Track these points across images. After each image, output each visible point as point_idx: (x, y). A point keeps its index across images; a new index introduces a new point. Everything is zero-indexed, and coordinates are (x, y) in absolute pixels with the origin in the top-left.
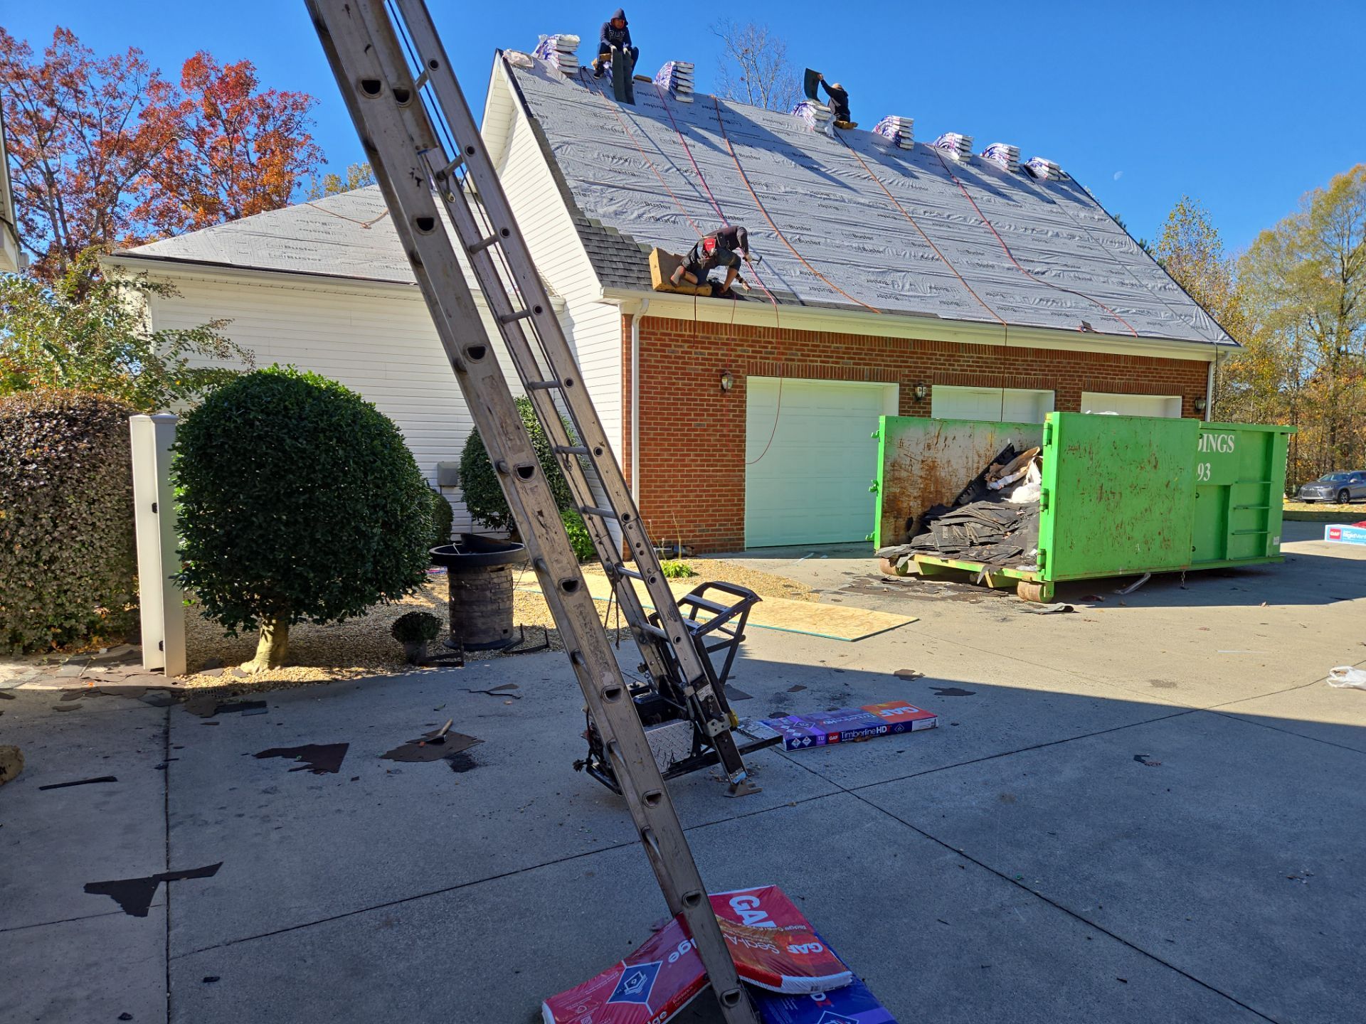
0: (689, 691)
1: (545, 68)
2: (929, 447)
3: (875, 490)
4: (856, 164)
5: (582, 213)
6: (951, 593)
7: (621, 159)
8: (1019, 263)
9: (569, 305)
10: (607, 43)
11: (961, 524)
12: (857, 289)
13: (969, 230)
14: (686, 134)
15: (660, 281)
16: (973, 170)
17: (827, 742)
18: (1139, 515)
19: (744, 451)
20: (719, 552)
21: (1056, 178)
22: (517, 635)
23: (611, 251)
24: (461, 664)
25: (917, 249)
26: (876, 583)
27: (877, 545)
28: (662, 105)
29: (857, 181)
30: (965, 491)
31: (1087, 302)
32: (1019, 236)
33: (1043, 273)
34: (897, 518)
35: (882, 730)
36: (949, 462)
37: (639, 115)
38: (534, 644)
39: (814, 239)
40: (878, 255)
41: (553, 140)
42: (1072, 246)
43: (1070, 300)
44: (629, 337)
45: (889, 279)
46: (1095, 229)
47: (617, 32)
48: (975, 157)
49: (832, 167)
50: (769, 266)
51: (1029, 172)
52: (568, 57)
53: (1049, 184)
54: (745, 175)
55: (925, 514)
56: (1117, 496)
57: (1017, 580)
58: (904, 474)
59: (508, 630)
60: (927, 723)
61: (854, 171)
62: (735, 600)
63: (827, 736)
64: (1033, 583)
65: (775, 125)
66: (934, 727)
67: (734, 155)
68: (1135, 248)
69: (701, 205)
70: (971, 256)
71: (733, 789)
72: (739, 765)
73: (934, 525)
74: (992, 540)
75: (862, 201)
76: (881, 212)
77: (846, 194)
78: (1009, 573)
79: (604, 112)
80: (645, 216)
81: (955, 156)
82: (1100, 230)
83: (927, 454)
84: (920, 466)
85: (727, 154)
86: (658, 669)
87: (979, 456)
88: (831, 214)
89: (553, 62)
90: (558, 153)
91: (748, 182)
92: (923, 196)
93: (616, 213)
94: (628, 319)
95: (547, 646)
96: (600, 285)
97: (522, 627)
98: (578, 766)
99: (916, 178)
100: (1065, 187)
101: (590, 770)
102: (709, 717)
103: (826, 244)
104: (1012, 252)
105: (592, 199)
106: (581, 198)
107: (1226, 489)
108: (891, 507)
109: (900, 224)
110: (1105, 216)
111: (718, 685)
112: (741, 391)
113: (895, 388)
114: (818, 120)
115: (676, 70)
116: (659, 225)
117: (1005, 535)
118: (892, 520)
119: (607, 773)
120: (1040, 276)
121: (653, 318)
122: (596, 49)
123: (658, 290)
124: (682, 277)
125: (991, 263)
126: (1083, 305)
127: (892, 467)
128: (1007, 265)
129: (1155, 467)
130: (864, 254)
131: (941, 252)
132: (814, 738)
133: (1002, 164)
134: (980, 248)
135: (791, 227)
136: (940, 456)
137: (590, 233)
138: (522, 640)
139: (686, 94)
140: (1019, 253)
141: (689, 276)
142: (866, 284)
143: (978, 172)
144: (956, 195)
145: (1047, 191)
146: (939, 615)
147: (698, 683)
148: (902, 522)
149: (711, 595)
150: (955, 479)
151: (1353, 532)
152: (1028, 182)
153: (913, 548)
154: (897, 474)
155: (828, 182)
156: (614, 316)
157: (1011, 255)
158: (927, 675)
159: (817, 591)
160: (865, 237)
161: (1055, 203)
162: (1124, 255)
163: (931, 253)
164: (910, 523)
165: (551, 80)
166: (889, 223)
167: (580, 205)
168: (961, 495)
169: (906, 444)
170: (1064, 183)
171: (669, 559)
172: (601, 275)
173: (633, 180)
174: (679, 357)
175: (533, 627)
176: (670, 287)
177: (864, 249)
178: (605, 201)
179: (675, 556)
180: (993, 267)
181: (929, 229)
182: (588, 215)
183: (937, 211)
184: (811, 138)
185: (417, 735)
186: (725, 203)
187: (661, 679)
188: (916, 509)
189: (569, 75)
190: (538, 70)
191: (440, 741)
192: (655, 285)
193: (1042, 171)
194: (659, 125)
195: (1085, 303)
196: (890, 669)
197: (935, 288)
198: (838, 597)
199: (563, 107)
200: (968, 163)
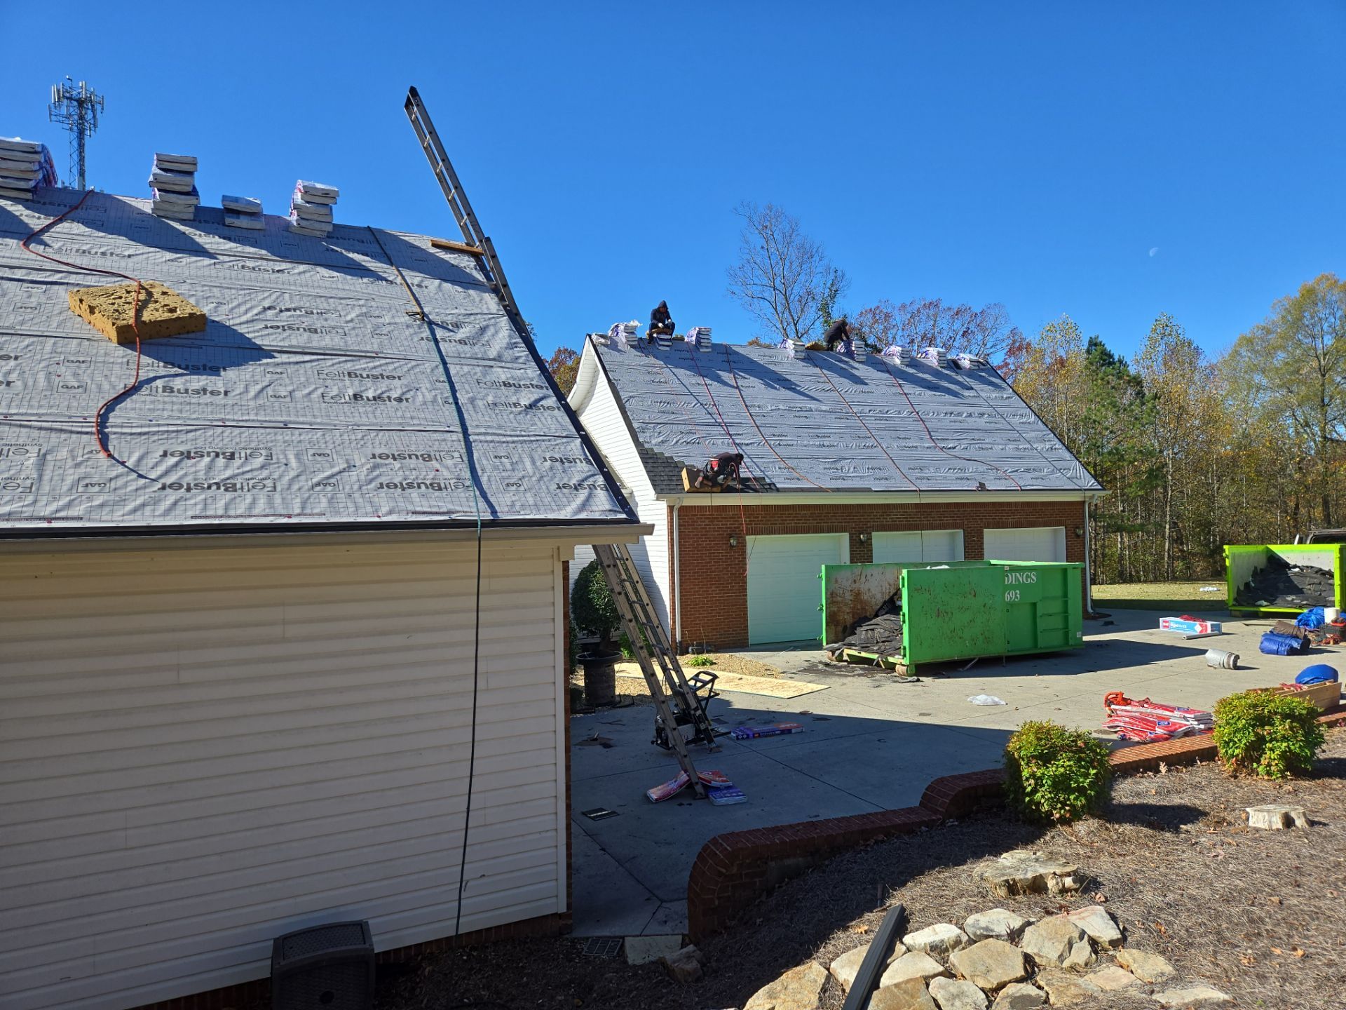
0: (692, 712)
1: (617, 343)
2: (855, 582)
3: (821, 609)
4: (822, 380)
5: (643, 445)
6: (861, 672)
7: (665, 403)
8: (936, 441)
9: (635, 493)
10: (655, 322)
11: (873, 630)
12: (817, 475)
13: (902, 421)
14: (706, 377)
15: (689, 487)
16: (911, 371)
17: (754, 737)
18: (966, 624)
19: (746, 583)
20: (732, 648)
21: (977, 368)
22: (618, 699)
23: (661, 469)
24: (594, 712)
25: (861, 440)
26: (821, 667)
27: (824, 643)
28: (691, 357)
29: (822, 394)
30: (881, 607)
31: (985, 467)
32: (940, 420)
33: (954, 448)
34: (836, 626)
35: (778, 732)
36: (869, 590)
37: (676, 367)
38: (627, 703)
39: (790, 443)
40: (833, 449)
41: (624, 396)
42: (982, 422)
43: (972, 467)
44: (672, 519)
45: (839, 466)
46: (1002, 406)
47: (661, 314)
48: (913, 359)
49: (805, 386)
50: (758, 467)
51: (955, 365)
52: (631, 336)
53: (970, 373)
54: (744, 401)
55: (854, 623)
56: (950, 614)
57: (896, 664)
58: (839, 599)
59: (613, 695)
60: (799, 730)
61: (821, 386)
62: (710, 678)
63: (754, 734)
64: (903, 665)
65: (767, 359)
66: (802, 732)
67: (737, 387)
68: (1033, 418)
69: (715, 428)
70: (901, 441)
71: (711, 750)
72: (713, 741)
73: (858, 630)
74: (889, 639)
75: (824, 408)
76: (838, 415)
77: (813, 405)
78: (891, 659)
79: (654, 370)
80: (680, 441)
81: (897, 361)
82: (1005, 407)
83: (854, 586)
84: (849, 593)
85: (733, 387)
86: (683, 706)
87: (890, 585)
88: (802, 421)
89: (622, 337)
90: (627, 405)
91: (746, 406)
92: (869, 399)
93: (662, 442)
94: (671, 508)
95: (633, 704)
96: (654, 492)
97: (620, 695)
98: (653, 742)
99: (866, 384)
100: (983, 374)
101: (657, 744)
102: (700, 722)
103: (797, 445)
104: (932, 433)
105: (648, 435)
106: (642, 434)
107: (1034, 605)
108: (832, 620)
109: (850, 423)
110: (1013, 394)
111: (704, 710)
112: (742, 546)
113: (845, 537)
114: (796, 351)
115: (699, 333)
116: (689, 446)
117: (897, 635)
118: (833, 627)
119: (665, 744)
120: (952, 450)
121: (686, 506)
122: (648, 327)
123: (688, 492)
124: (701, 483)
125: (915, 445)
126: (982, 470)
127: (831, 596)
128: (927, 445)
129: (975, 596)
130: (824, 449)
131: (879, 441)
132: (748, 735)
133: (933, 362)
134: (907, 434)
135: (774, 435)
136: (863, 587)
137: (649, 459)
138: (621, 701)
139: (707, 347)
140: (937, 434)
141: (705, 482)
142: (823, 471)
143: (915, 371)
144: (895, 394)
145: (968, 380)
146: (844, 684)
147: (696, 709)
148: (840, 629)
149: (702, 677)
150: (874, 600)
151: (1177, 623)
152: (953, 374)
153: (844, 645)
154: (834, 599)
155: (802, 398)
156: (663, 506)
157: (931, 437)
158: (815, 713)
159: (783, 673)
160: (824, 437)
161: (972, 389)
162: (1022, 425)
163: (870, 442)
164: (845, 628)
165: (619, 351)
166: (844, 423)
167: (641, 440)
168: (879, 610)
169: (840, 581)
170: (983, 370)
171: (698, 654)
172: (654, 486)
173: (673, 416)
174: (703, 528)
175: (624, 695)
176: (695, 489)
177: (824, 445)
178: (656, 434)
179: (702, 653)
180: (916, 447)
181: (871, 423)
182: (646, 446)
183: (879, 409)
184: (792, 364)
185: (585, 738)
186: (731, 425)
187: (683, 710)
188: (849, 619)
189: (632, 346)
190: (613, 346)
191: (596, 739)
192: (686, 490)
193: (966, 363)
194: (689, 373)
195: (982, 468)
196: (797, 711)
197: (872, 469)
198: (793, 676)
199: (629, 370)
200: (907, 366)
